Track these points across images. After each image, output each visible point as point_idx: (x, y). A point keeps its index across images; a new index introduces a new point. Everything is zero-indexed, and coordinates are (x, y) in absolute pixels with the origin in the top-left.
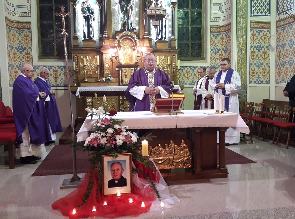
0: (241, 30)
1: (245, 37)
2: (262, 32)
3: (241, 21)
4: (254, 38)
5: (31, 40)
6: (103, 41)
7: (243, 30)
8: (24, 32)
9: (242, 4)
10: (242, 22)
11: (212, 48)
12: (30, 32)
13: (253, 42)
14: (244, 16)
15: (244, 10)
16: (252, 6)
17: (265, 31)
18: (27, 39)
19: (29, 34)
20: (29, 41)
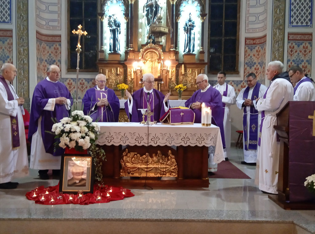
0: (276, 42)
1: (281, 50)
2: (301, 44)
3: (278, 32)
4: (292, 51)
5: (61, 53)
6: (128, 54)
7: (280, 42)
8: (54, 46)
9: (279, 14)
10: (278, 34)
11: (246, 61)
12: (60, 45)
13: (291, 55)
14: (281, 27)
15: (281, 20)
16: (291, 16)
17: (306, 44)
18: (56, 52)
19: (59, 47)
20: (58, 54)
